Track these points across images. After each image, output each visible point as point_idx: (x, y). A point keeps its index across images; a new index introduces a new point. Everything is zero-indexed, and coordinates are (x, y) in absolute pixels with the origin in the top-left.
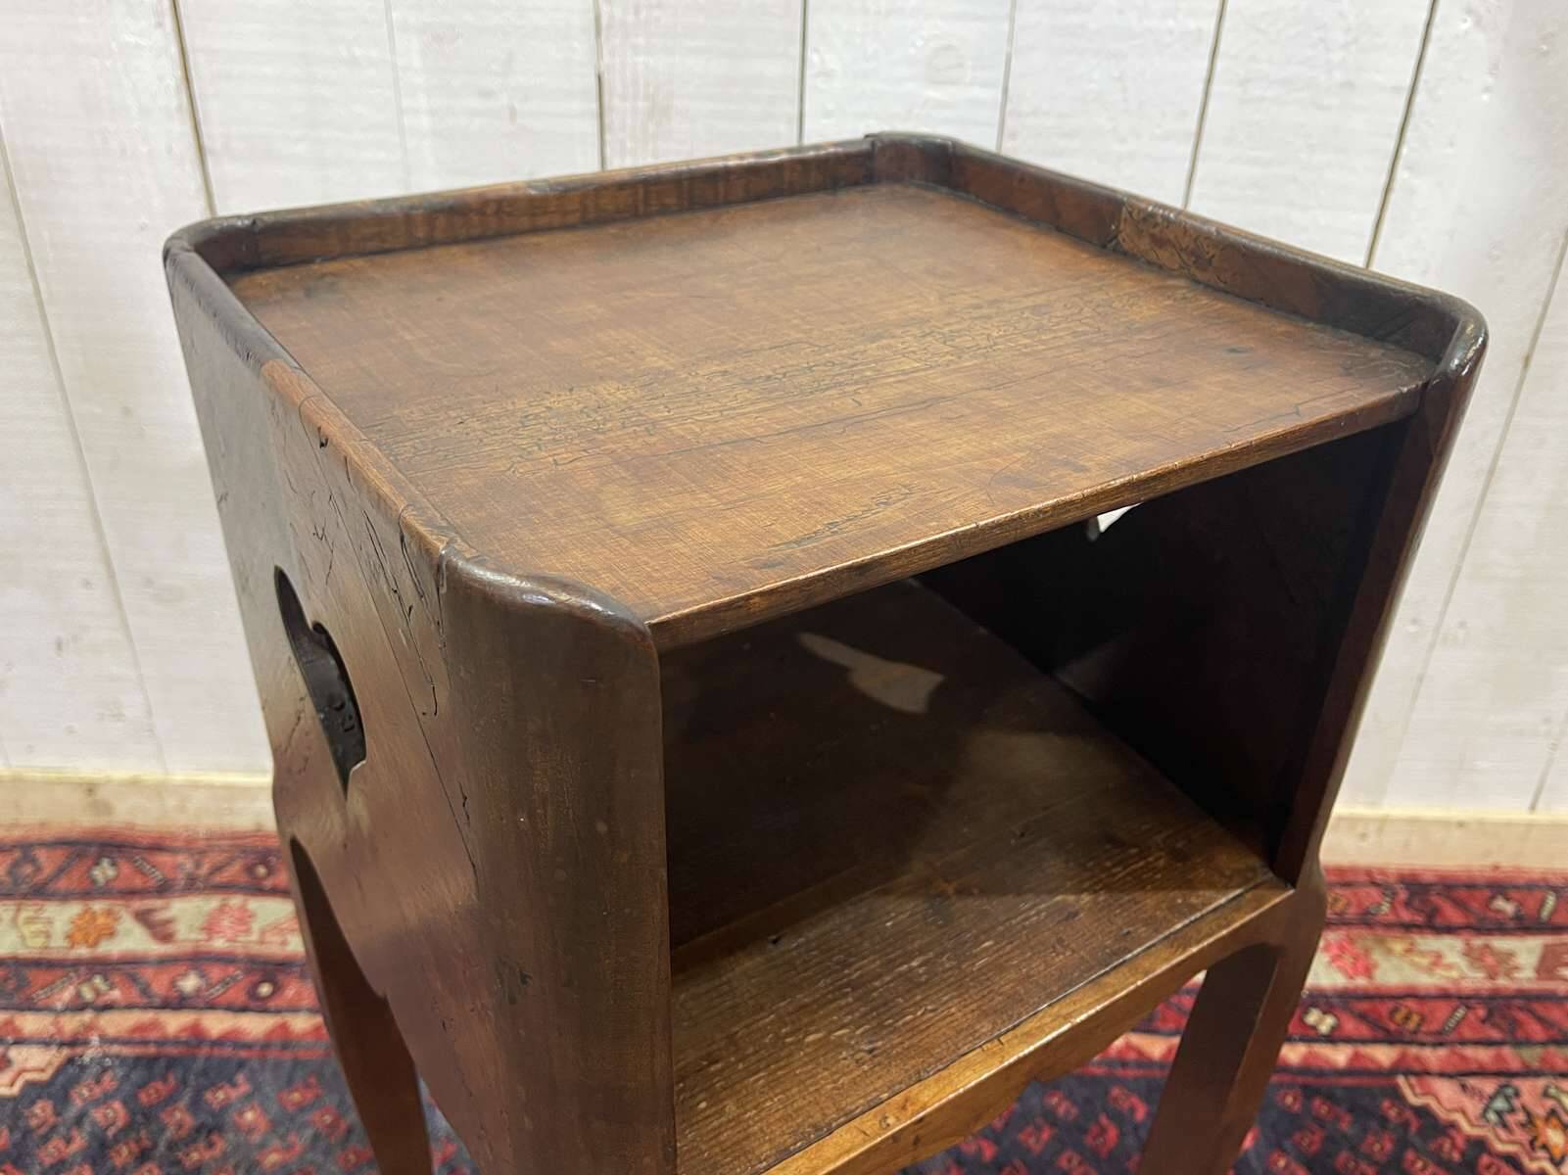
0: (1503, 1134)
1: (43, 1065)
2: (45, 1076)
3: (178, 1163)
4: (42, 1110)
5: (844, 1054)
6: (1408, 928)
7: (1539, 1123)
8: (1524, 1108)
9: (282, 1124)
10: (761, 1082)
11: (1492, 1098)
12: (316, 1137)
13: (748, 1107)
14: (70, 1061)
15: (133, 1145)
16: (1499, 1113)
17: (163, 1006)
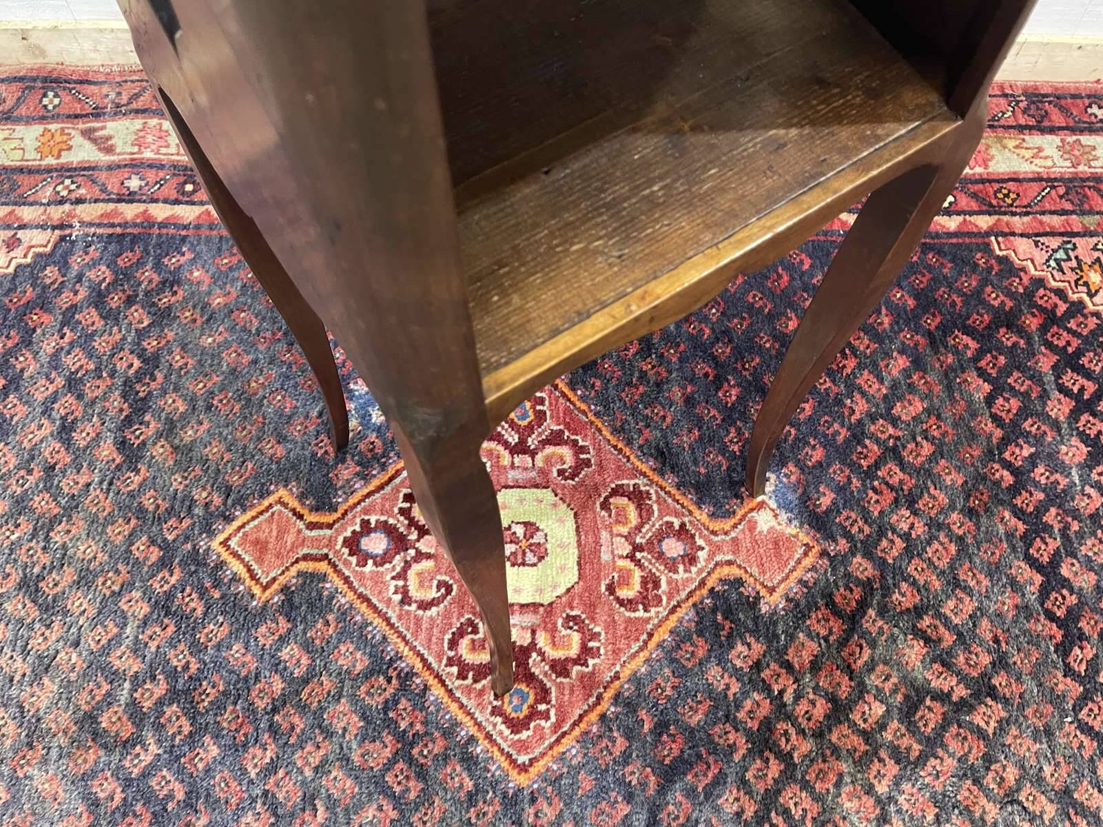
0: (1057, 275)
1: (45, 244)
2: (48, 249)
3: (154, 304)
4: (51, 273)
5: (600, 259)
6: (1021, 129)
7: (1085, 268)
8: (1076, 258)
9: (219, 278)
10: (538, 281)
11: (1055, 251)
12: (244, 286)
13: (529, 299)
14: (62, 239)
15: (121, 294)
16: (1058, 261)
17: (119, 201)
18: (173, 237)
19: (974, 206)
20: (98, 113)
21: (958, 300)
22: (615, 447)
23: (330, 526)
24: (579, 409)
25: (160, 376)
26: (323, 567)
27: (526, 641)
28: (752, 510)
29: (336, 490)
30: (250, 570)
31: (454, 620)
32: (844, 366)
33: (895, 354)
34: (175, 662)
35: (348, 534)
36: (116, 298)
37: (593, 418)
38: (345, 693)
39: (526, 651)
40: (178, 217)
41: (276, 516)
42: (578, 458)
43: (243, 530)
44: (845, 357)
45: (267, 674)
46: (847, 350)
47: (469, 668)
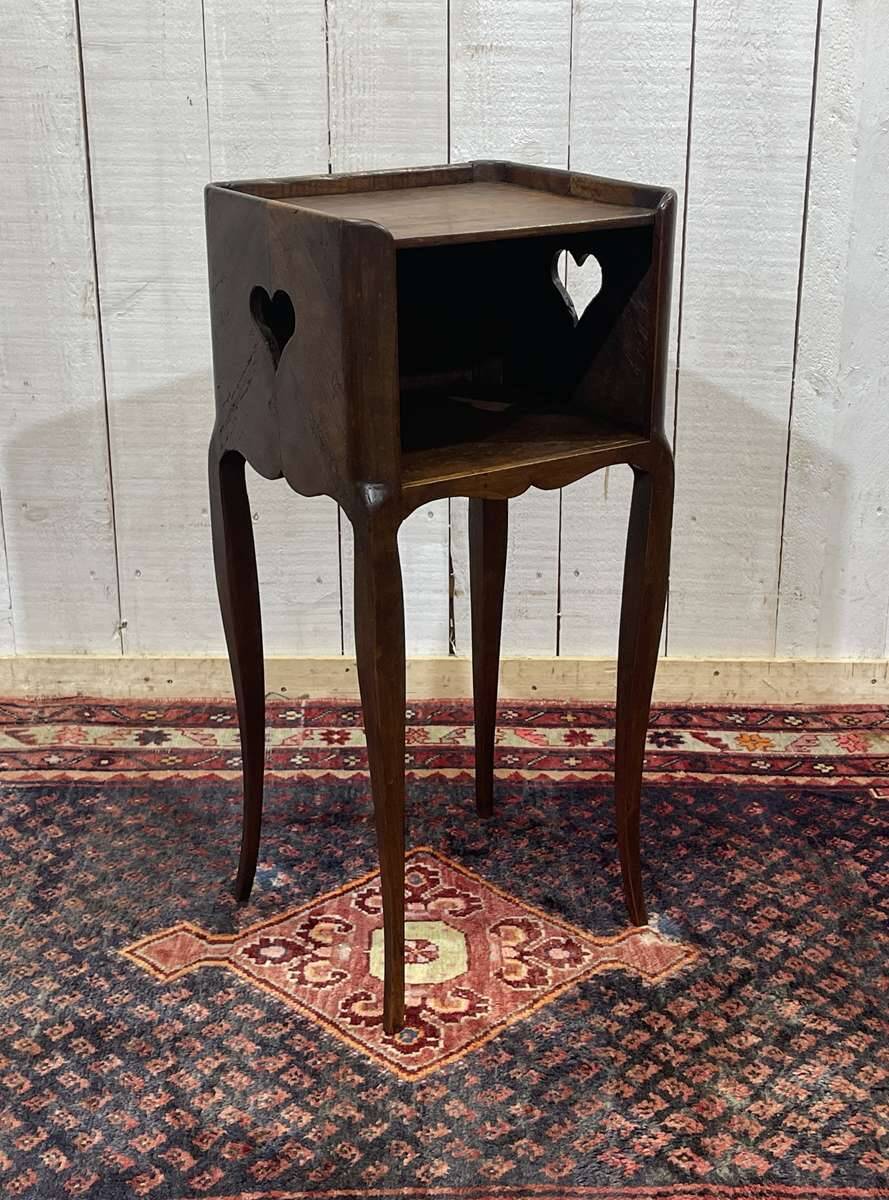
3: (69, 824)
9: (131, 810)
12: (155, 814)
15: (38, 819)
17: (39, 769)
18: (88, 789)
19: (853, 771)
20: (21, 722)
21: (838, 823)
22: (505, 899)
23: (232, 942)
24: (471, 878)
25: (72, 863)
26: (225, 964)
27: (417, 1002)
28: (636, 933)
29: (238, 922)
30: (153, 966)
31: (349, 992)
32: (725, 855)
33: (775, 849)
34: (83, 1014)
35: (249, 946)
36: (34, 821)
37: (484, 882)
38: (243, 1029)
39: (418, 1009)
40: (93, 778)
41: (180, 938)
42: (469, 904)
43: (148, 945)
44: (727, 849)
45: (170, 1020)
46: (728, 846)
47: (362, 1018)
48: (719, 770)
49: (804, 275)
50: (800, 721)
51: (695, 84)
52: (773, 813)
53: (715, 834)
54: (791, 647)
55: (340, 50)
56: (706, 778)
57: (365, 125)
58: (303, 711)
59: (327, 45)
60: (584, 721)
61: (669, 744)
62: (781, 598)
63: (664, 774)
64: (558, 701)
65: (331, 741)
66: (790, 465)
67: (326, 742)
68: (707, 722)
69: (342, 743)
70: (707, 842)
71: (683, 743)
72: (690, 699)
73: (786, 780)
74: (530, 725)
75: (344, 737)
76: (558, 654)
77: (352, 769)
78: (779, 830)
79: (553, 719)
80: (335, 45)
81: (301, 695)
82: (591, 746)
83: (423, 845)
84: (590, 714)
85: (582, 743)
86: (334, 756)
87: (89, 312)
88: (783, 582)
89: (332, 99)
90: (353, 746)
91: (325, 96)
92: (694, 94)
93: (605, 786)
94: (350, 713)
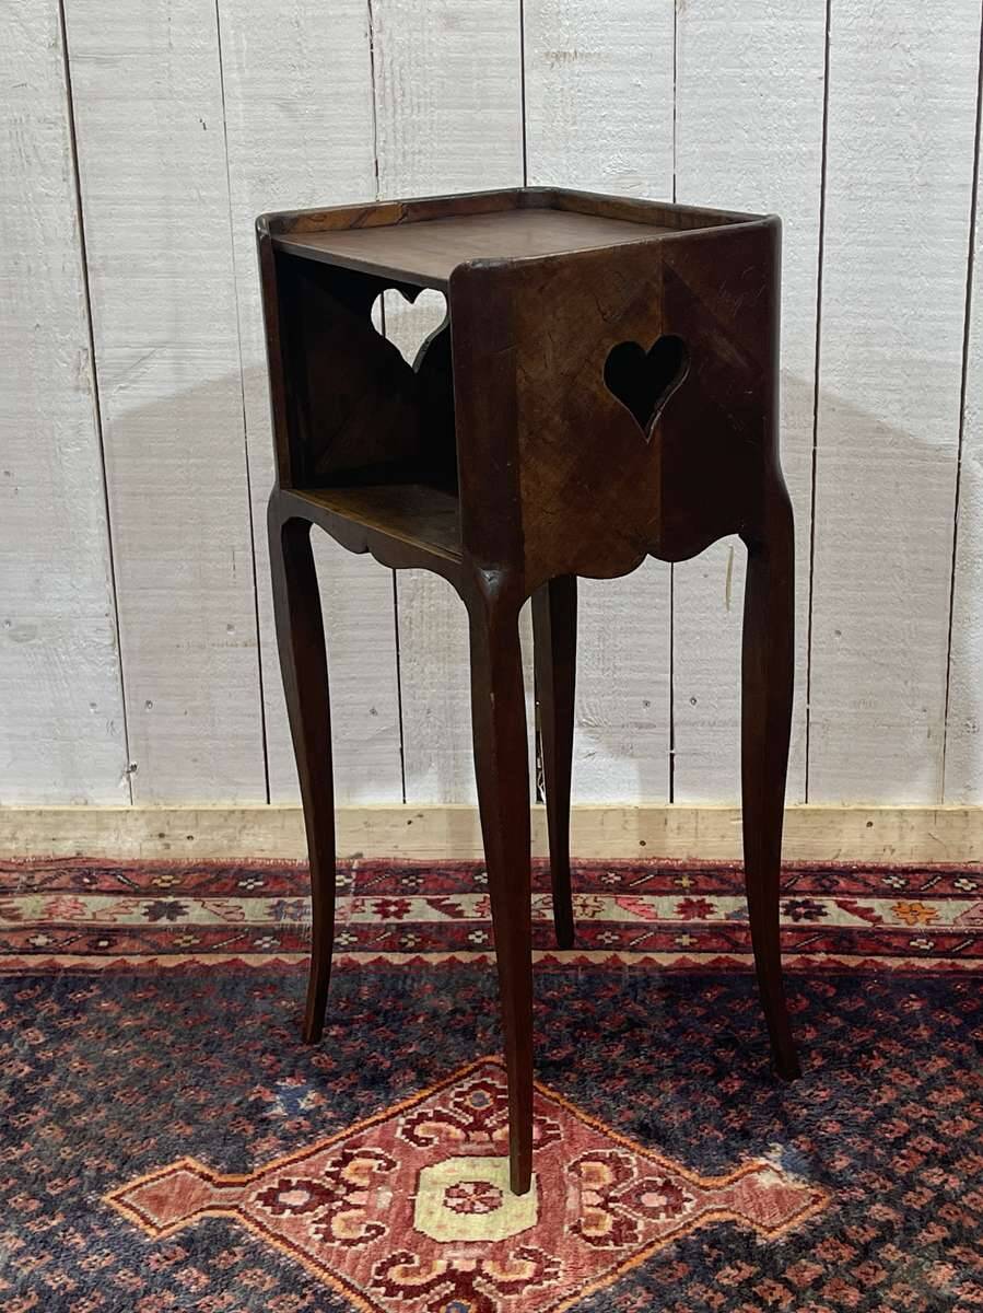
3: (53, 1026)
9: (132, 1007)
12: (159, 1013)
15: (16, 1019)
17: (21, 953)
18: (81, 979)
20: (4, 891)
22: (590, 1125)
23: (243, 1184)
24: (550, 1097)
25: (53, 1079)
26: (233, 1214)
27: (470, 1268)
28: (751, 1171)
29: (253, 1158)
30: (143, 1217)
31: (386, 1252)
32: (871, 1064)
33: (933, 1057)
34: (50, 1283)
35: (264, 1189)
36: (10, 1023)
37: (566, 1103)
38: (249, 1302)
39: (470, 1276)
40: (88, 964)
41: (179, 1179)
42: (545, 1134)
43: (139, 1189)
44: (873, 1057)
45: (159, 1290)
46: (875, 1053)
47: (400, 1288)
48: (868, 951)
49: (970, 331)
50: (974, 885)
51: (830, 97)
52: (934, 1008)
53: (859, 1036)
54: (962, 791)
55: (388, 60)
56: (852, 961)
57: (420, 152)
58: (354, 875)
59: (372, 54)
60: (702, 886)
61: (808, 916)
62: (948, 729)
63: (799, 956)
64: (672, 860)
65: (386, 915)
66: (957, 566)
67: (380, 916)
68: (855, 888)
69: (400, 918)
70: (849, 1049)
71: (826, 914)
72: (837, 857)
73: (953, 965)
74: (634, 892)
75: (403, 909)
76: (672, 801)
77: (411, 951)
78: (941, 1032)
79: (665, 885)
80: (382, 53)
81: (353, 853)
82: (711, 919)
83: (492, 1053)
84: (710, 876)
85: (699, 916)
86: (389, 934)
87: (82, 384)
88: (951, 710)
89: (379, 121)
90: (413, 920)
91: (371, 117)
92: (829, 108)
93: (725, 973)
94: (411, 877)
